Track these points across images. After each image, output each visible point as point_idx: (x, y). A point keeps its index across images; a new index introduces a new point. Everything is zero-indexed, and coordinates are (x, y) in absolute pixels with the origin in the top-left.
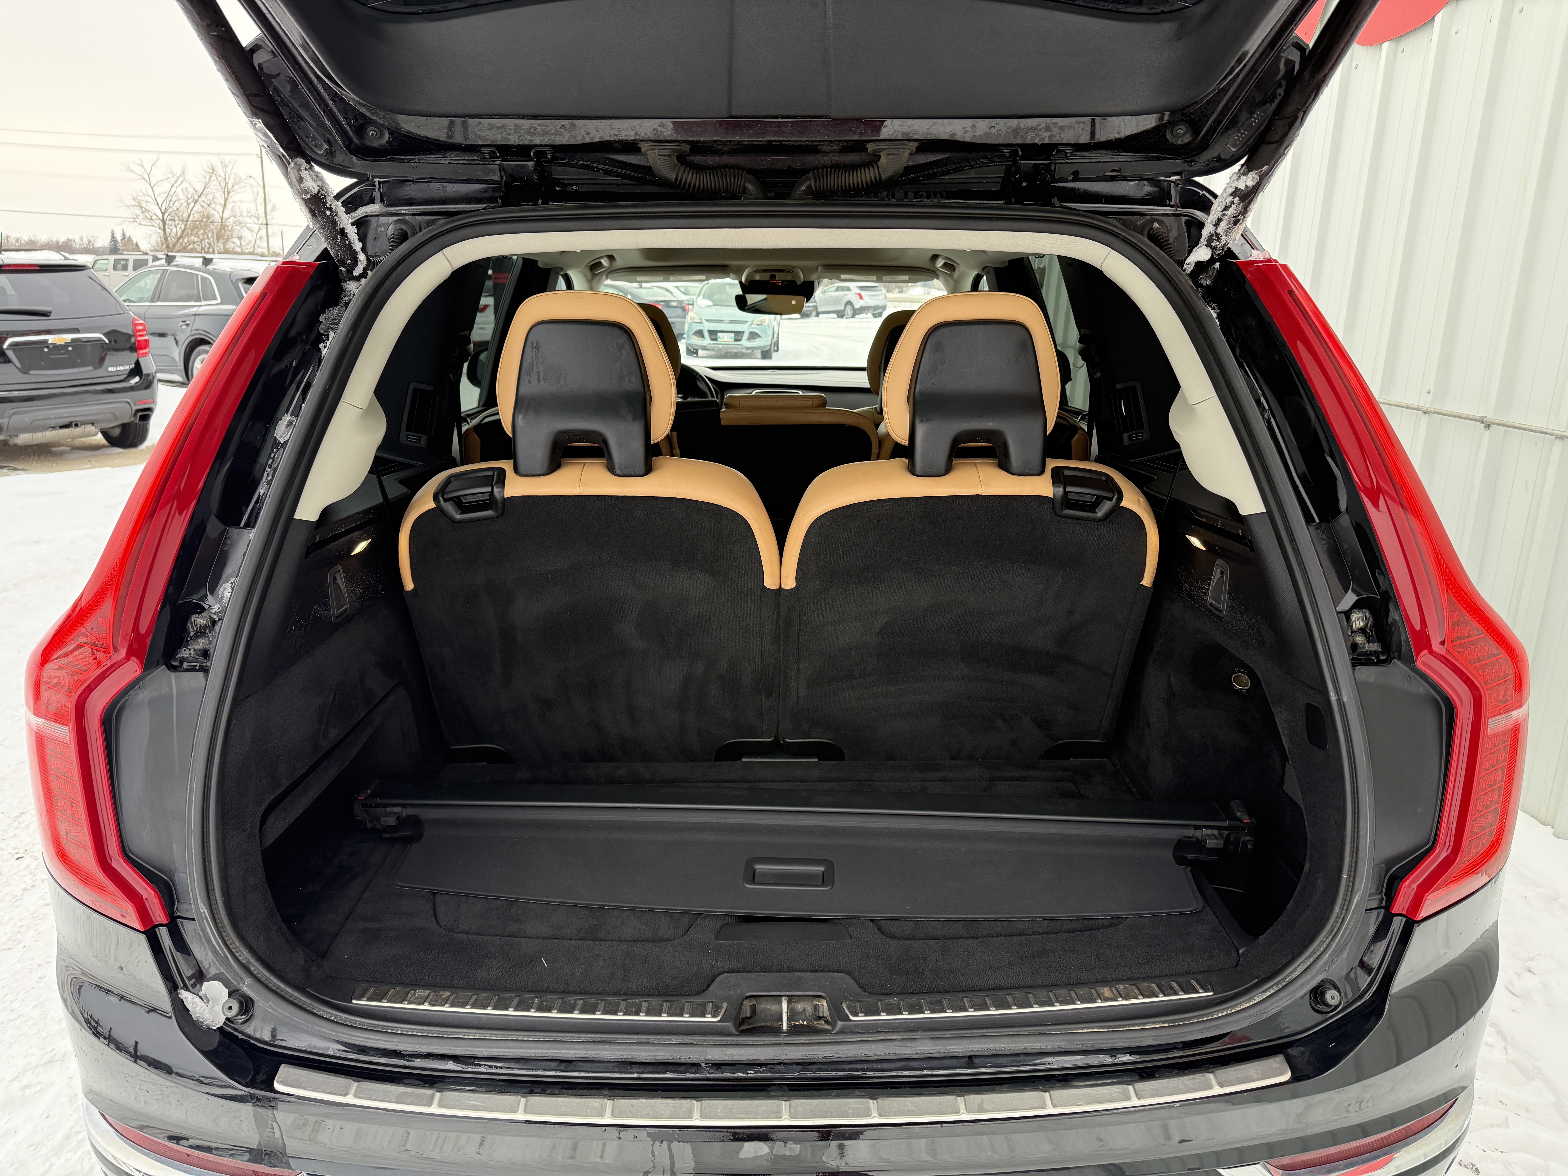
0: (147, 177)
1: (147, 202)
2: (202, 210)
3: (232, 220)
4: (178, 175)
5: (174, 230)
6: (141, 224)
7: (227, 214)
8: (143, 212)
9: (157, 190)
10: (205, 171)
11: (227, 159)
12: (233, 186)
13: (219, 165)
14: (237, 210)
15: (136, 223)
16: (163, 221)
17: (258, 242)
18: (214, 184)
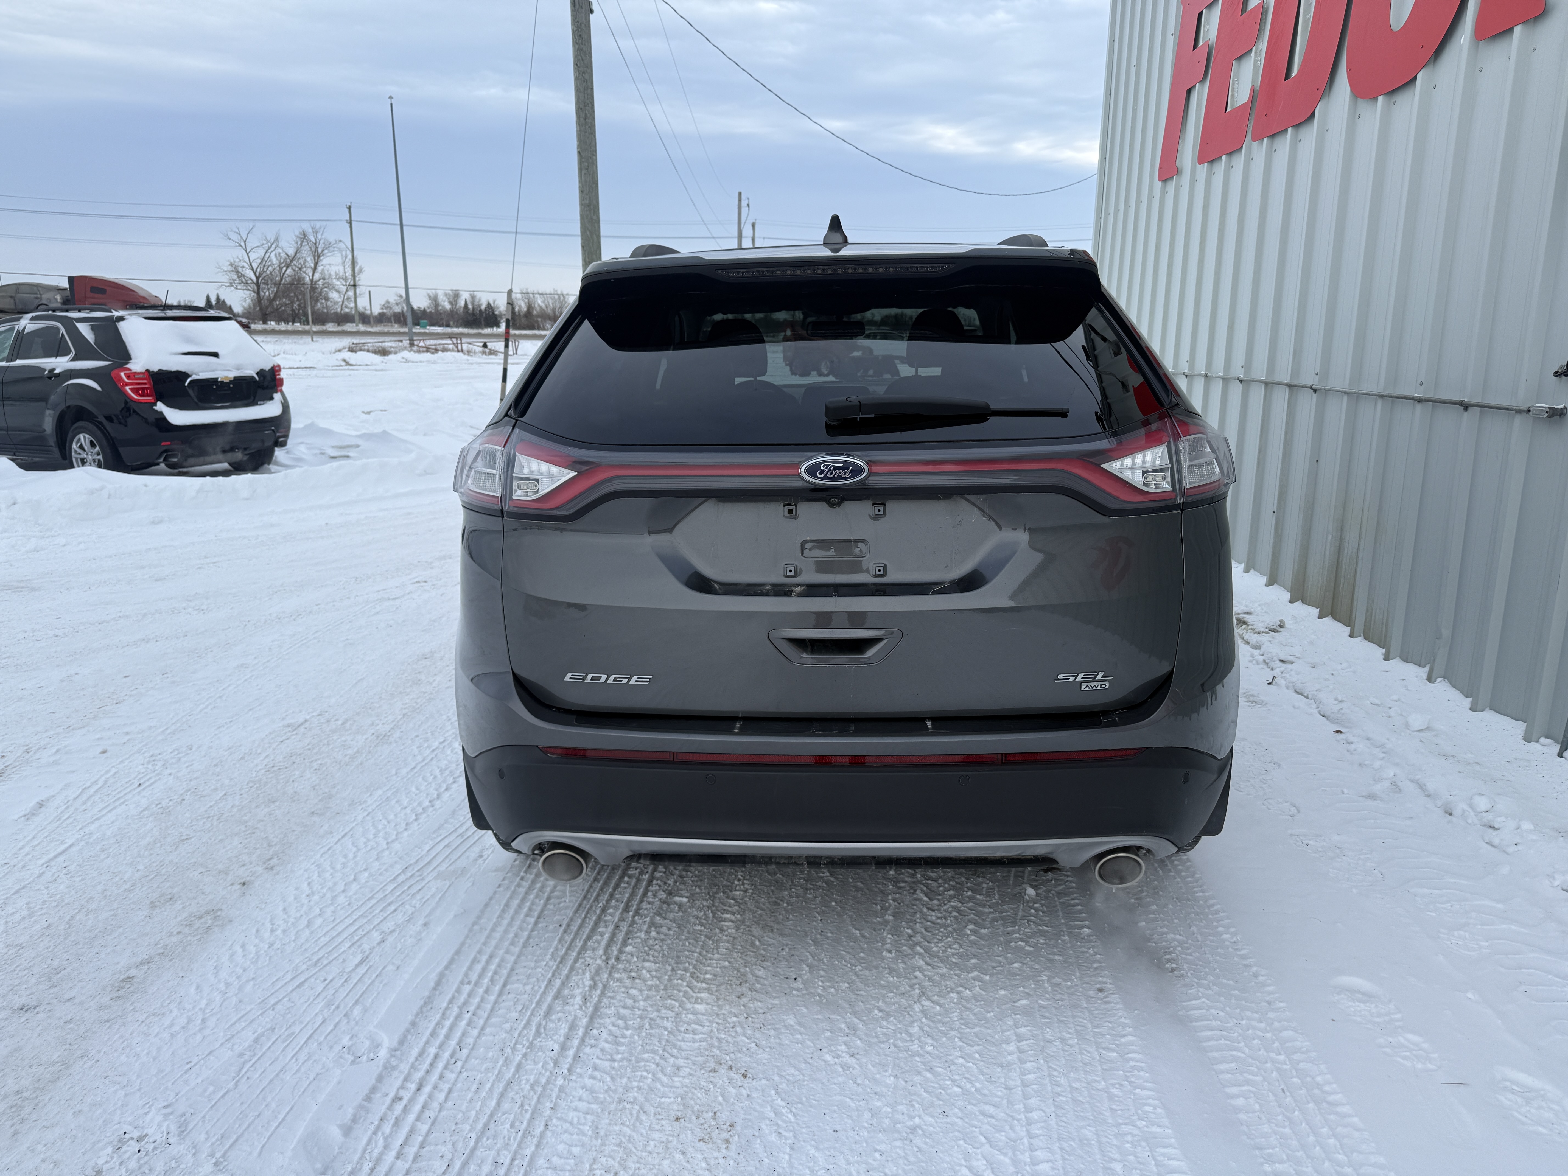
0: (243, 244)
1: (243, 267)
2: (293, 273)
3: (320, 283)
4: (272, 241)
5: (267, 293)
6: (237, 288)
7: (317, 276)
8: (239, 277)
9: (253, 256)
10: (297, 237)
11: (318, 225)
12: (323, 251)
13: (310, 230)
14: (326, 273)
15: (232, 288)
16: (258, 284)
17: (346, 303)
18: (306, 249)
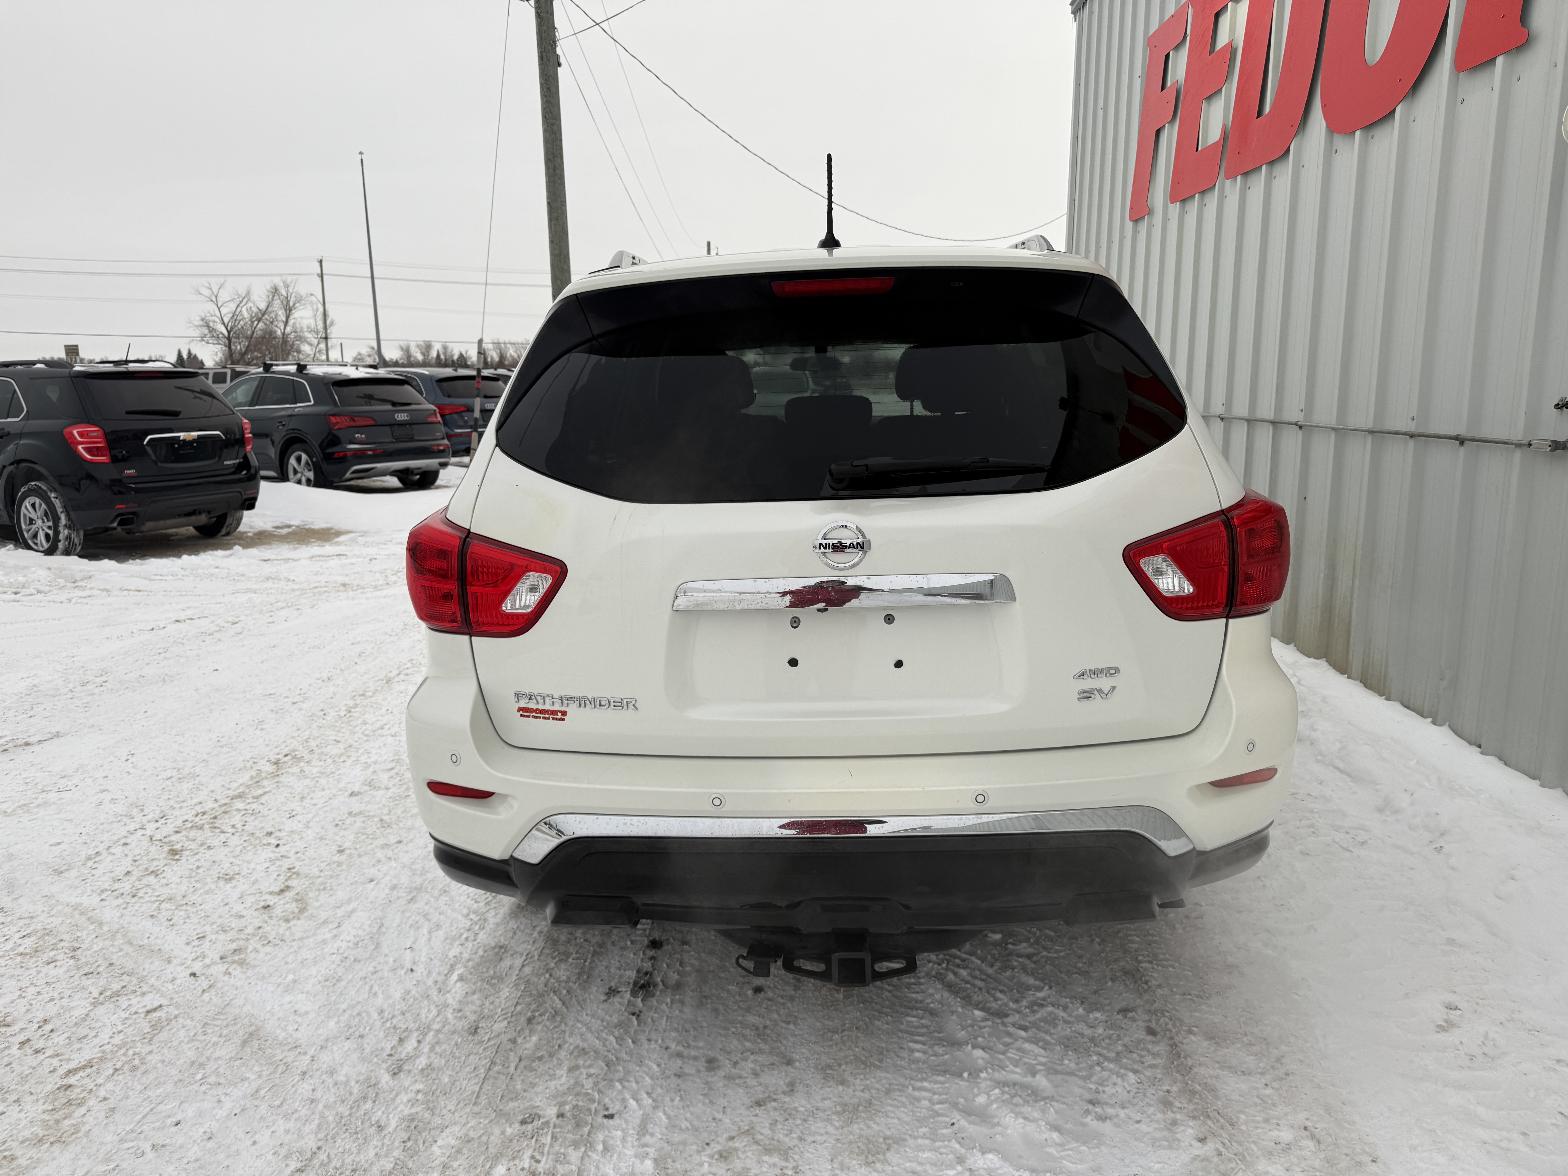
0: (214, 299)
1: (214, 322)
2: (265, 327)
3: (292, 336)
4: (244, 295)
5: (239, 347)
6: (208, 343)
7: (289, 329)
8: (210, 332)
9: (224, 310)
10: (269, 291)
11: (289, 279)
12: (294, 304)
13: (281, 284)
14: (298, 326)
15: (204, 343)
16: (229, 339)
17: (317, 355)
18: (277, 303)
